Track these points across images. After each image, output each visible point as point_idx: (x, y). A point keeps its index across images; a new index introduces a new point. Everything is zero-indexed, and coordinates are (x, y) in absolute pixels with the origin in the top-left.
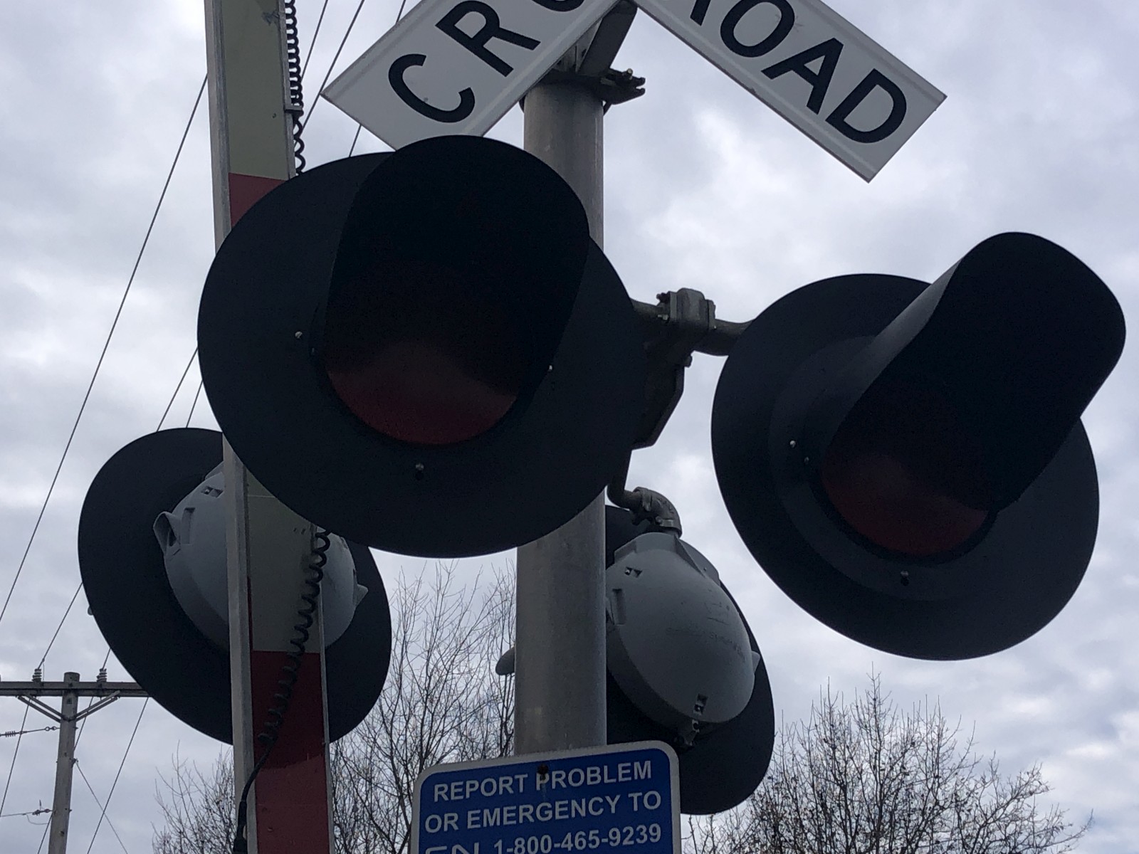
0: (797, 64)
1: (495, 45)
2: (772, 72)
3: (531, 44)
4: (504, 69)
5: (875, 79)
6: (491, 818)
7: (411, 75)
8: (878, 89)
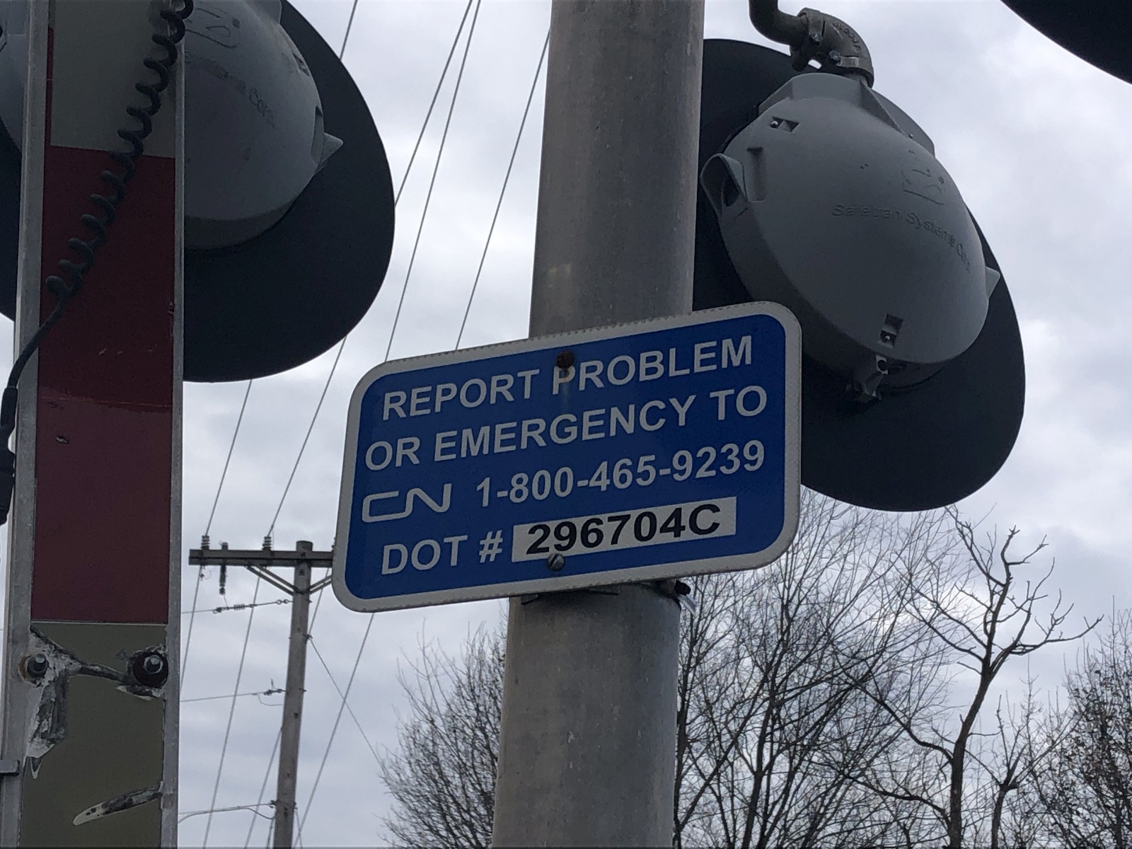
6: (474, 443)
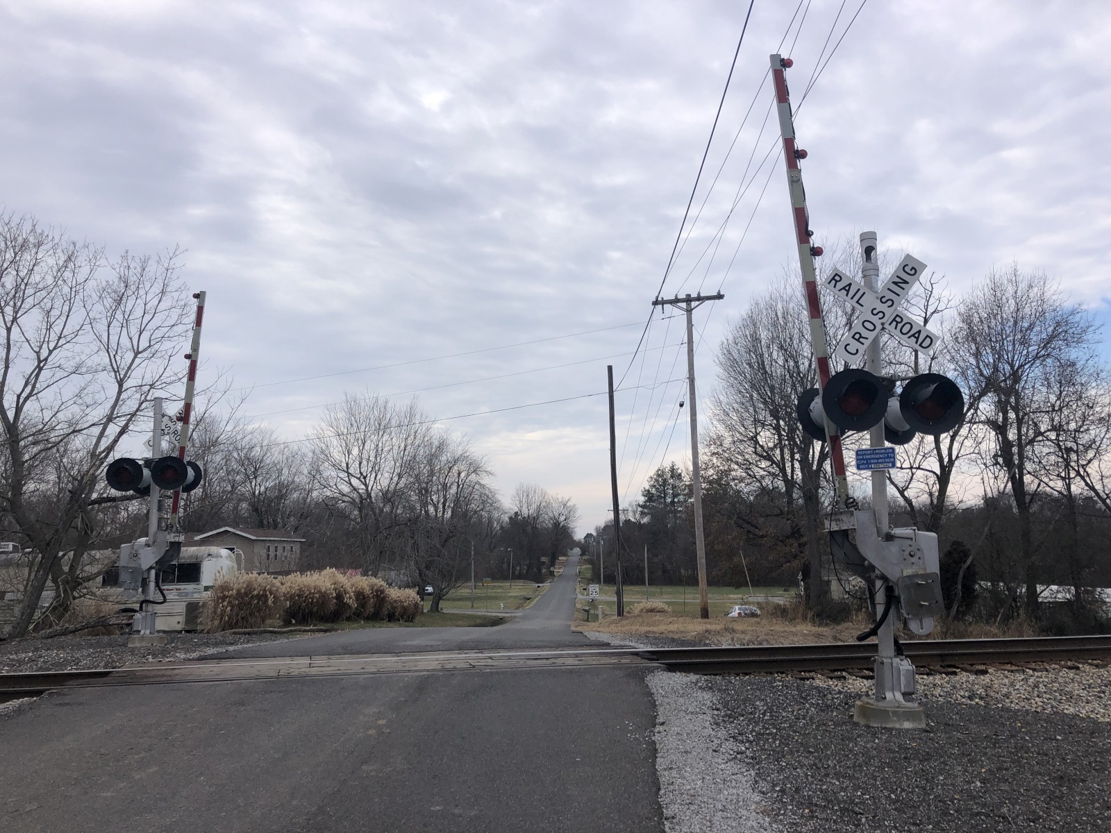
0: (913, 335)
1: (861, 340)
2: (909, 337)
3: (867, 339)
4: (863, 344)
5: (927, 336)
6: (867, 457)
7: (848, 347)
8: (928, 339)
